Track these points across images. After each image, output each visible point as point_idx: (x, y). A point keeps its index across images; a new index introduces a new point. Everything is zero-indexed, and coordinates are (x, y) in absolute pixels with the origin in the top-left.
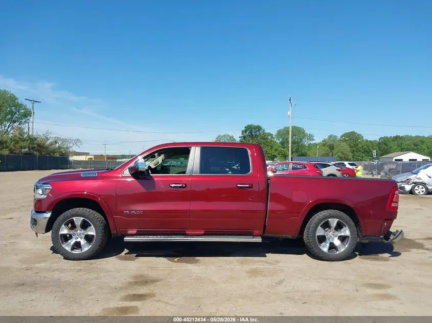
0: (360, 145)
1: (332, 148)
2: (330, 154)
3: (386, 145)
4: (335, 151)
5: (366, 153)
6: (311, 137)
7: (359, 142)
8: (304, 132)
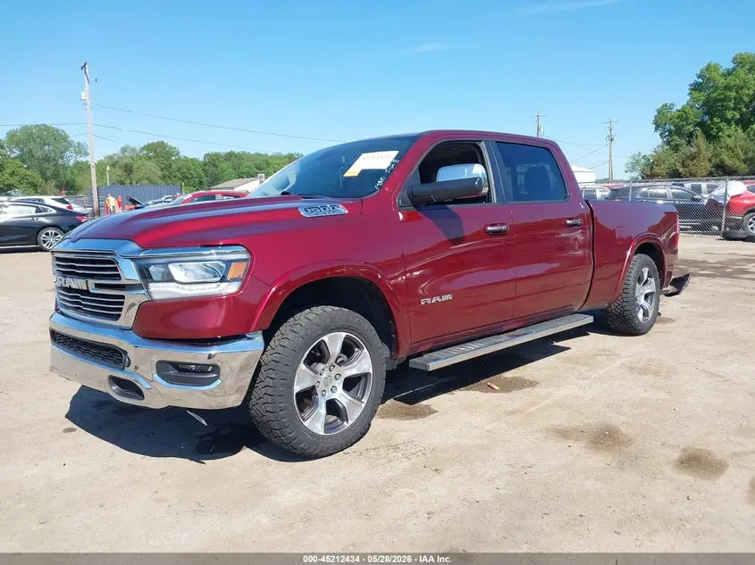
0: (174, 166)
1: (128, 170)
2: (128, 181)
3: (214, 165)
4: (135, 177)
5: (186, 181)
6: (81, 149)
7: (173, 161)
8: (65, 138)
